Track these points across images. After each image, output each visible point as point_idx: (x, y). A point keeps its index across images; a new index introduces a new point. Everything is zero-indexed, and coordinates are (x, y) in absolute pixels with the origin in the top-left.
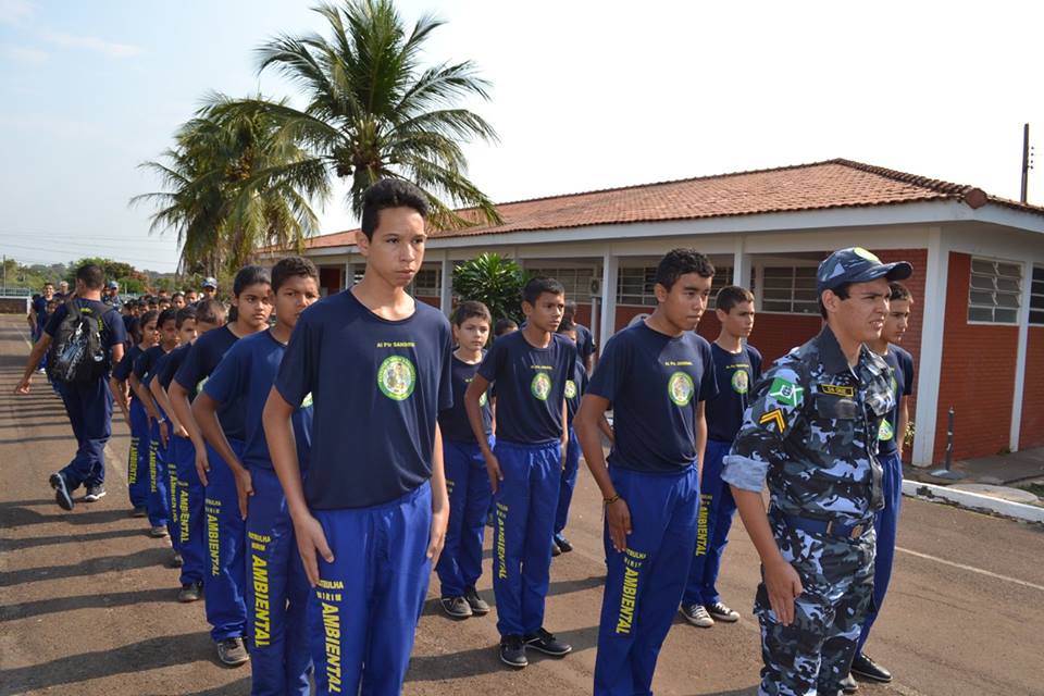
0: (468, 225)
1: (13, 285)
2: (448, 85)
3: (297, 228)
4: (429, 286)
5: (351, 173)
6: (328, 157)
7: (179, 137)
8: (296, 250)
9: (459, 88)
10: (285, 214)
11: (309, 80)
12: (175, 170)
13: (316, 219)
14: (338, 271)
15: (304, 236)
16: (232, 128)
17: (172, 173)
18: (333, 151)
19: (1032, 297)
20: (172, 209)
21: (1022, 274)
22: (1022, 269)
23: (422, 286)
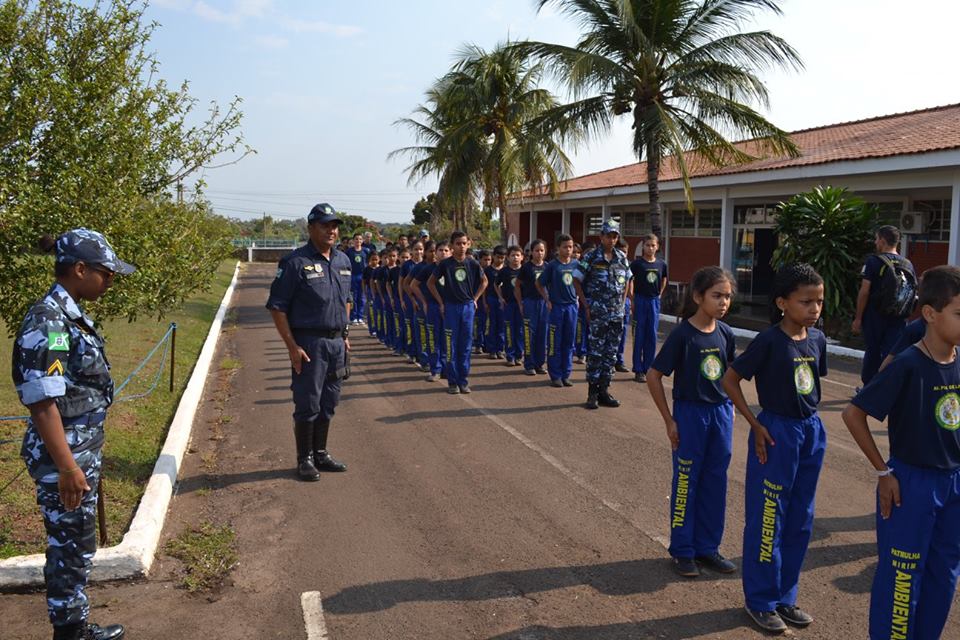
0: (750, 159)
1: (270, 237)
3: (550, 172)
4: (686, 226)
5: (629, 110)
6: (610, 94)
7: (430, 93)
8: (551, 194)
10: (540, 160)
11: (589, 14)
12: (428, 124)
13: (569, 162)
14: (582, 214)
15: (559, 179)
16: (487, 77)
17: (424, 127)
18: (614, 87)
20: (426, 161)
23: (679, 226)
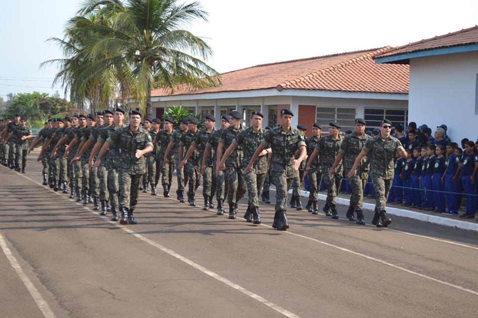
2: (187, 14)
9: (193, 15)
19: (365, 116)
21: (356, 112)
22: (356, 110)
